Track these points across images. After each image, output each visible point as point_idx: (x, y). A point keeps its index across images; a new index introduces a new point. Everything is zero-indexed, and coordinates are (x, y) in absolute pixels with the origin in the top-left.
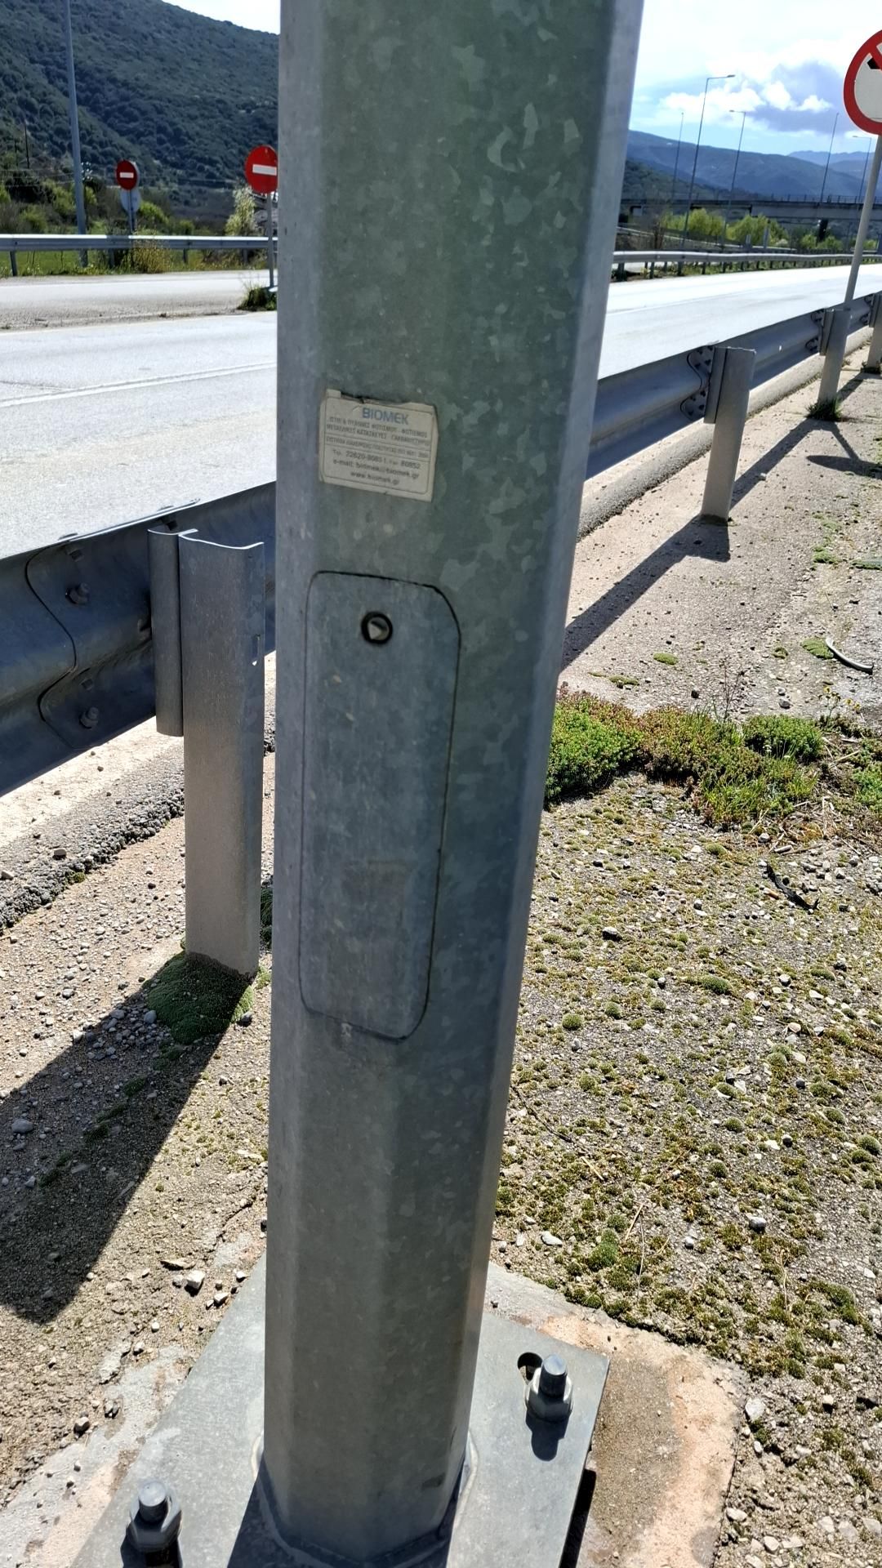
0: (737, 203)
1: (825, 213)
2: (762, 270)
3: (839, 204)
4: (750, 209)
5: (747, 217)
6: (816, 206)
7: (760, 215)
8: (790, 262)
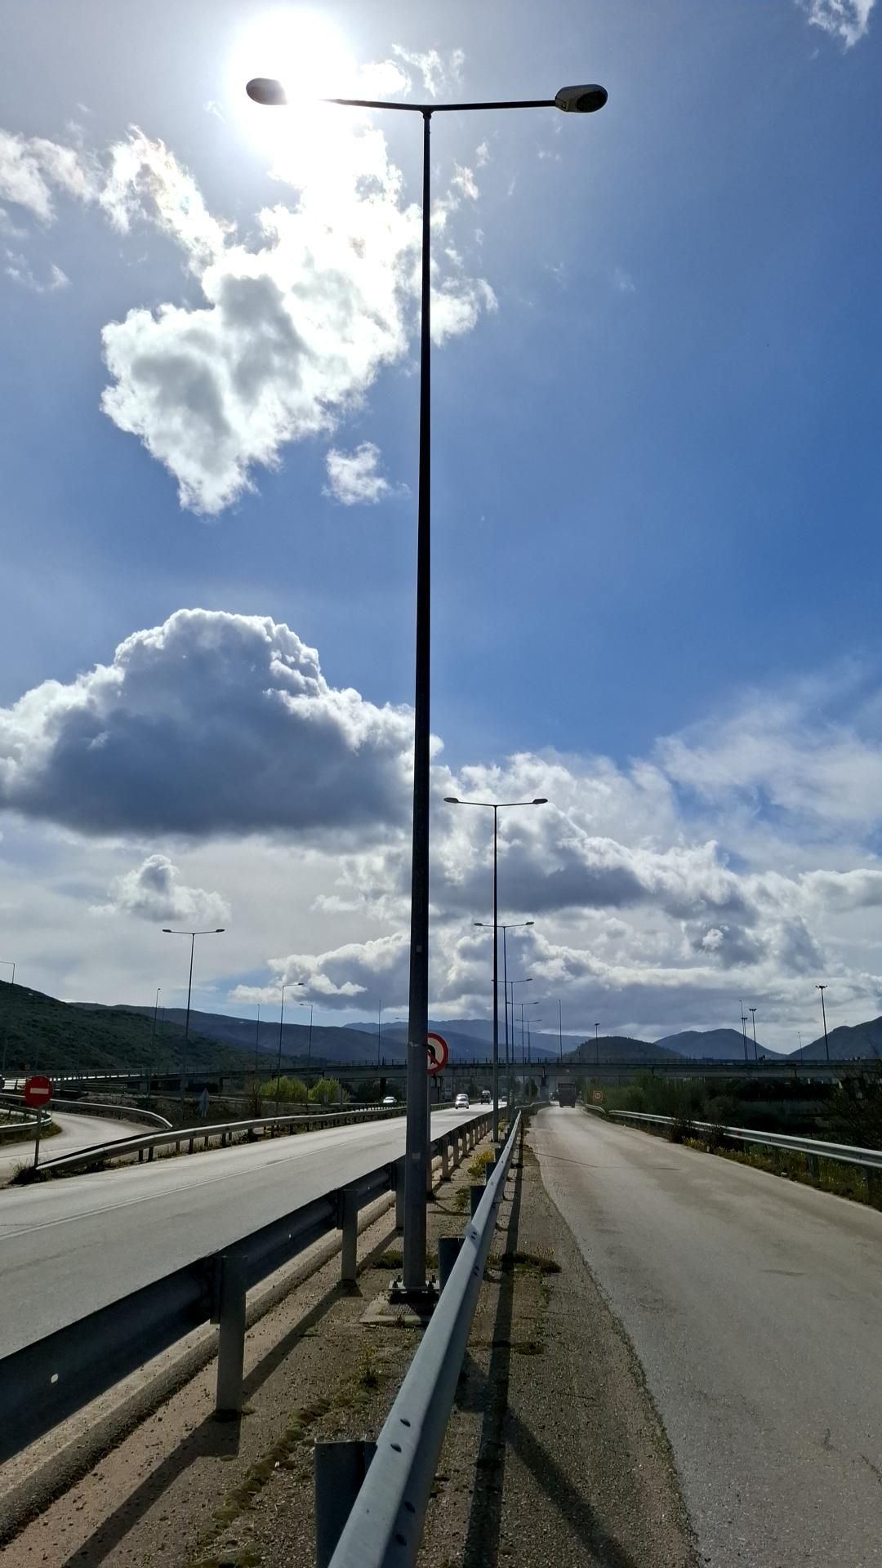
0: (311, 1070)
1: (383, 1074)
2: (349, 1124)
3: (393, 1065)
4: (323, 1074)
5: (322, 1080)
6: (376, 1068)
7: (331, 1078)
8: (368, 1116)
